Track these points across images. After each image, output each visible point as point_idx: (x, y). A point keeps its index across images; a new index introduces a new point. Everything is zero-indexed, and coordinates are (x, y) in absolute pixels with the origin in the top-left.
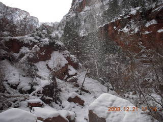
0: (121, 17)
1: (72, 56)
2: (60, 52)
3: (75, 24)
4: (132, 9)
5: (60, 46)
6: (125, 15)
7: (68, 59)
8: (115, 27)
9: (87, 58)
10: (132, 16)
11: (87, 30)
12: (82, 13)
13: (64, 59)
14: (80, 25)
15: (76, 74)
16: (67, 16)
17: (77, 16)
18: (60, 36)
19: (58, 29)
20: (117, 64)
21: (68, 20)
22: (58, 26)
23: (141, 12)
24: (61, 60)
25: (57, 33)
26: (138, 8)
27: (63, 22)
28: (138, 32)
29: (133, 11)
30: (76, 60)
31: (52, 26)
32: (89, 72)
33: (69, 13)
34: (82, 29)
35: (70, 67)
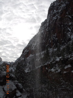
0: (50, 62)
1: (20, 84)
2: (12, 81)
3: (23, 64)
4: (57, 58)
5: (13, 77)
6: (53, 61)
7: (17, 86)
8: (46, 68)
9: (28, 86)
10: (57, 62)
11: (30, 68)
12: (28, 58)
13: (14, 85)
14: (26, 65)
15: (21, 96)
16: (19, 59)
17: (25, 60)
18: (13, 70)
19: (13, 67)
20: (47, 91)
21: (19, 62)
22: (13, 65)
23: (62, 60)
24: (12, 86)
25: (12, 68)
26: (60, 57)
27: (16, 63)
28: (60, 72)
29: (58, 59)
30: (21, 87)
31: (9, 64)
32: (29, 95)
33: (20, 57)
34: (27, 68)
35: (18, 91)
